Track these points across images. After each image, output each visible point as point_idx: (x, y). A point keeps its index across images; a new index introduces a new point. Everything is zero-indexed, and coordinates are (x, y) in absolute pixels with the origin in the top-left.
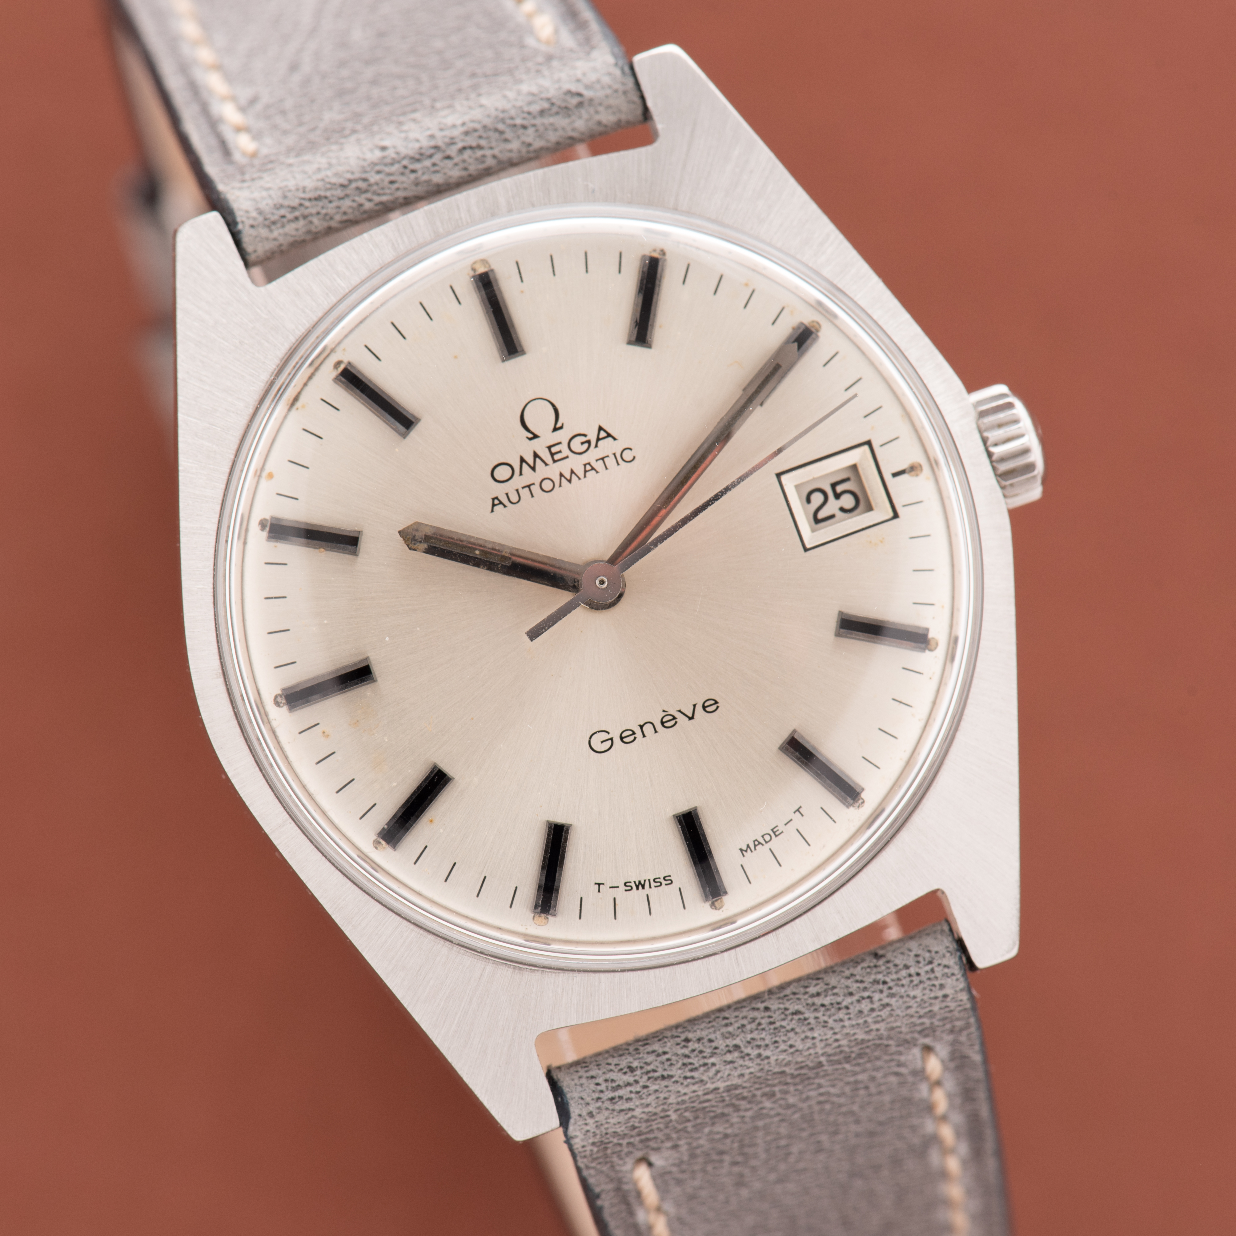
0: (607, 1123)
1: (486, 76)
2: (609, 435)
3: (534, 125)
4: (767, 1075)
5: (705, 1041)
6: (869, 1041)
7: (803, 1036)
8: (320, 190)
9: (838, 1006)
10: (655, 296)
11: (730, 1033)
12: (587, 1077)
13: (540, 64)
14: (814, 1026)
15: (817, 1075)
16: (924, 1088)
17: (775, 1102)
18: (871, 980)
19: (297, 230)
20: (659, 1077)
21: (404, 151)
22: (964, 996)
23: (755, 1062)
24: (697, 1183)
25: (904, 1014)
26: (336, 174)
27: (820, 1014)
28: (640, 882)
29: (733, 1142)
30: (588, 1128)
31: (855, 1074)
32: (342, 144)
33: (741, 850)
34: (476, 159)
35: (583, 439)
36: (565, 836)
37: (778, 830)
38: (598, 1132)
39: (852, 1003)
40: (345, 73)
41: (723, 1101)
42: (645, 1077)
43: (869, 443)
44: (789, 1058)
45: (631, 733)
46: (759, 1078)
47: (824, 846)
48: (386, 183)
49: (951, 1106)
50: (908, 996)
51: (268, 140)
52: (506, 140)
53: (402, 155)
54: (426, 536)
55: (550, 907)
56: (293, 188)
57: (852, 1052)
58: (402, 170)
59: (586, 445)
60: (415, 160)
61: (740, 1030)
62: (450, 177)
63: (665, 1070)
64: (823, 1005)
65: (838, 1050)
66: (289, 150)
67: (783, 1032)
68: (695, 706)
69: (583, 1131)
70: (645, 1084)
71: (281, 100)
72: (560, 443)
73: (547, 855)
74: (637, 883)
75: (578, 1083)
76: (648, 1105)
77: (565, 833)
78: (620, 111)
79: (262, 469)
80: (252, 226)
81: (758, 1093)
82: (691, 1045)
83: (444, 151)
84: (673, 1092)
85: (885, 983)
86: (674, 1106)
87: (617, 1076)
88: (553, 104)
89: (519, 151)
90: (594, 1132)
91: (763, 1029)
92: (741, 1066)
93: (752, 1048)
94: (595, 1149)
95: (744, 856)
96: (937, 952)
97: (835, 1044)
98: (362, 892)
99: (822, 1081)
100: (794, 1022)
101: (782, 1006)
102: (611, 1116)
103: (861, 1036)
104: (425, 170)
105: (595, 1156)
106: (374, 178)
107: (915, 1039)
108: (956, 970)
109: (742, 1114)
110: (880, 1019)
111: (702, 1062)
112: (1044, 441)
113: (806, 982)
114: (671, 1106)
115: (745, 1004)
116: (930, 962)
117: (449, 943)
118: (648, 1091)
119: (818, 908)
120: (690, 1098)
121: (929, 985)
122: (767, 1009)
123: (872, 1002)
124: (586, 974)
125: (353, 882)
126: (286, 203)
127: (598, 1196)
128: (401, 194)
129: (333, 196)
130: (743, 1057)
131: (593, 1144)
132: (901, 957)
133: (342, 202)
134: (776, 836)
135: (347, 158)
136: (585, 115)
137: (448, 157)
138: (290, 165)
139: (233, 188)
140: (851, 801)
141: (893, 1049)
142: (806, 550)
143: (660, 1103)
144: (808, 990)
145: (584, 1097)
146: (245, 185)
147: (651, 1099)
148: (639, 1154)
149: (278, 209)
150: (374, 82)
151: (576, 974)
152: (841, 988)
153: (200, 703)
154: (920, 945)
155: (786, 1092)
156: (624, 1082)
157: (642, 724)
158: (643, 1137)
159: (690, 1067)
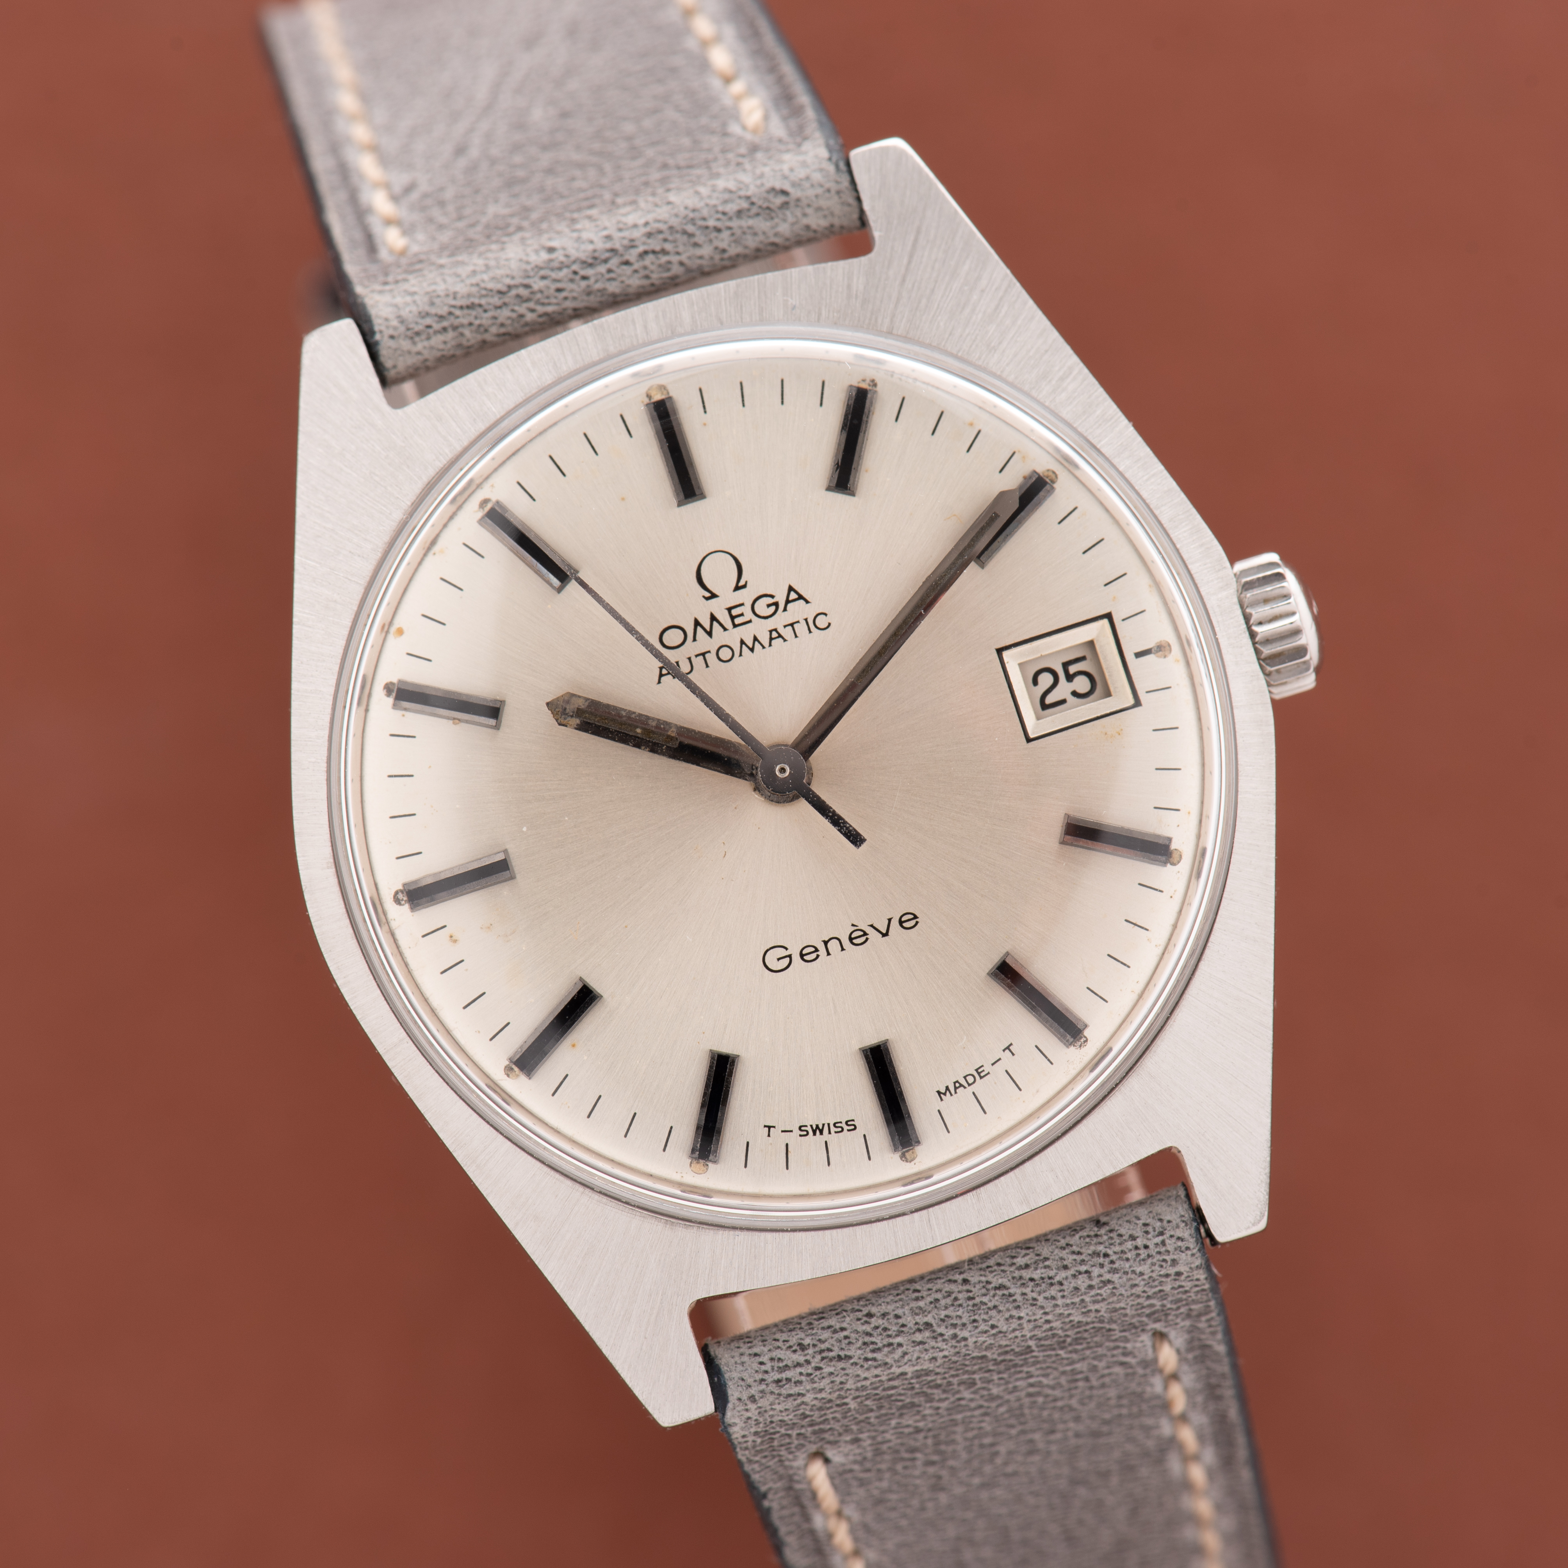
0: (772, 1409)
1: (679, 168)
2: (800, 597)
3: (730, 228)
4: (965, 1359)
5: (891, 1316)
6: (1087, 1323)
7: (1007, 1315)
8: (474, 296)
9: (1049, 1281)
10: (861, 435)
11: (920, 1308)
12: (750, 1355)
13: (743, 156)
14: (1020, 1304)
15: (1026, 1362)
16: (1157, 1383)
17: (975, 1393)
18: (1090, 1252)
19: (445, 343)
20: (834, 1358)
21: (574, 254)
22: (1202, 1275)
23: (950, 1344)
24: (885, 1484)
25: (1129, 1293)
26: (493, 279)
27: (1027, 1290)
28: (817, 1126)
29: (926, 1438)
30: (749, 1414)
31: (1073, 1362)
32: (504, 243)
33: (939, 1093)
34: (660, 266)
35: (770, 600)
36: (730, 1069)
37: (983, 1071)
38: (761, 1420)
39: (1067, 1278)
40: (518, 159)
41: (913, 1388)
42: (818, 1357)
43: (1109, 616)
44: (990, 1341)
45: (813, 949)
46: (955, 1362)
47: (1038, 1091)
48: (552, 291)
49: (1191, 1403)
50: (1134, 1272)
51: (420, 236)
52: (696, 245)
53: (572, 258)
54: (578, 709)
55: (709, 1152)
56: (442, 294)
57: (1067, 1336)
58: (571, 276)
59: (773, 608)
60: (586, 264)
61: (932, 1305)
62: (629, 286)
63: (842, 1349)
64: (1032, 1280)
65: (1050, 1333)
66: (443, 248)
67: (983, 1309)
68: (890, 920)
69: (743, 1418)
70: (817, 1365)
71: (442, 189)
72: (742, 605)
73: (708, 1090)
74: (814, 1127)
75: (739, 1362)
76: (821, 1390)
77: (730, 1065)
78: (832, 214)
79: (391, 623)
80: (392, 337)
81: (955, 1381)
82: (874, 1321)
83: (622, 255)
84: (851, 1375)
85: (1106, 1255)
86: (853, 1392)
87: (785, 1354)
88: (753, 204)
89: (712, 258)
90: (756, 1420)
91: (960, 1305)
92: (933, 1348)
93: (947, 1327)
94: (759, 1440)
95: (942, 1100)
96: (1169, 1222)
97: (1047, 1326)
98: (489, 1126)
99: (1032, 1369)
100: (996, 1298)
101: (983, 1279)
102: (777, 1401)
103: (1077, 1318)
104: (599, 277)
105: (758, 1448)
106: (537, 284)
107: (1144, 1324)
108: (1191, 1243)
109: (936, 1404)
110: (1100, 1298)
111: (885, 1342)
112: (1318, 620)
113: (1014, 1251)
114: (849, 1392)
115: (940, 1274)
116: (1161, 1234)
117: (589, 1190)
118: (821, 1374)
119: (1027, 1165)
120: (872, 1384)
121: (1159, 1260)
122: (965, 1281)
123: (1090, 1278)
124: (750, 1233)
125: (478, 1114)
126: (433, 311)
127: (764, 1496)
128: (569, 304)
129: (489, 304)
130: (935, 1338)
131: (756, 1434)
132: (1127, 1225)
133: (499, 311)
134: (981, 1078)
135: (507, 260)
136: (791, 219)
137: (627, 263)
138: (442, 266)
139: (373, 291)
140: (1072, 1040)
141: (1117, 1334)
142: (1029, 740)
143: (836, 1388)
144: (1015, 1261)
145: (745, 1378)
146: (387, 287)
147: (823, 1384)
148: (813, 1448)
149: (423, 317)
150: (550, 171)
151: (738, 1232)
152: (1054, 1260)
153: (307, 897)
154: (1151, 1212)
155: (990, 1381)
156: (793, 1362)
157: (826, 940)
158: (816, 1428)
159: (872, 1347)
